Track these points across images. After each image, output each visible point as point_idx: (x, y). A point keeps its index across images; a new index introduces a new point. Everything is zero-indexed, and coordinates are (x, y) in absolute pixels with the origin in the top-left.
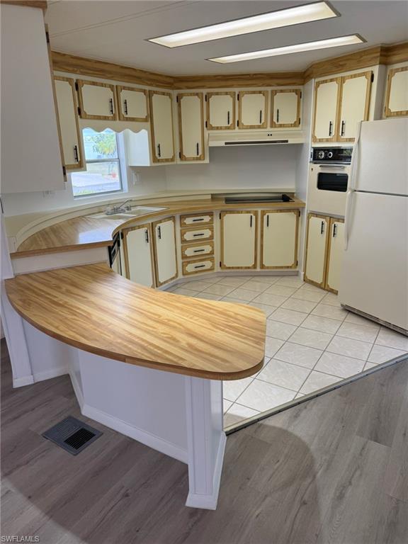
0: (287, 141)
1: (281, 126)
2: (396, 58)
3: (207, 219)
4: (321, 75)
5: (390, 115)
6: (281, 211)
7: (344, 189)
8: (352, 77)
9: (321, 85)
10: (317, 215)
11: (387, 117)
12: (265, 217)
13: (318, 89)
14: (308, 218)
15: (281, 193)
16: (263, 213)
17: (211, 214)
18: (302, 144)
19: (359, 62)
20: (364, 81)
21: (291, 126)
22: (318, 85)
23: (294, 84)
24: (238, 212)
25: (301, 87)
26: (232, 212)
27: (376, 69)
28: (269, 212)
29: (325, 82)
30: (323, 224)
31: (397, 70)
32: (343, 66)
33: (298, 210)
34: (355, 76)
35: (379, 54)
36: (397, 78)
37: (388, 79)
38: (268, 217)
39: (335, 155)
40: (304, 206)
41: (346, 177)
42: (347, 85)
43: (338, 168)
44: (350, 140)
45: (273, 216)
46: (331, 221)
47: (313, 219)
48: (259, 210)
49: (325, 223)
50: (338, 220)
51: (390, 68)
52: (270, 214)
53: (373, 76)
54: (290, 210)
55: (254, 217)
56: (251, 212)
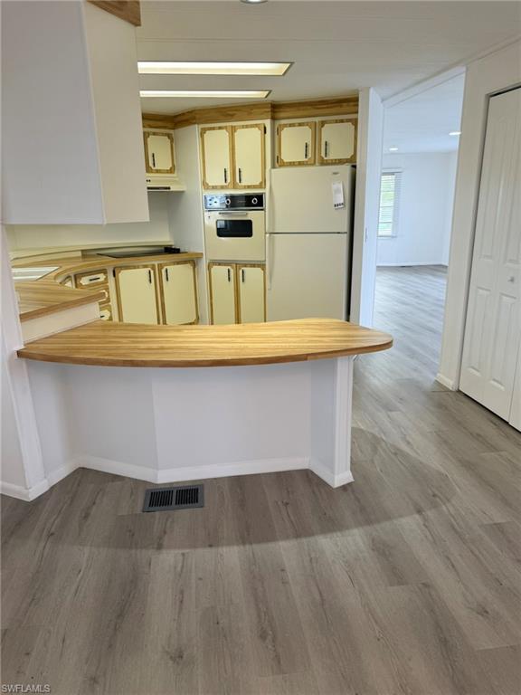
0: (169, 188)
1: (158, 171)
2: (282, 115)
3: (102, 277)
4: (206, 122)
5: (283, 165)
6: (178, 263)
7: (250, 234)
8: (243, 127)
9: (207, 132)
10: (220, 264)
11: (280, 166)
12: (163, 271)
13: (205, 135)
14: (209, 268)
15: (161, 246)
16: (161, 267)
17: (104, 271)
18: (183, 192)
19: (250, 114)
20: (257, 133)
21: (167, 172)
22: (203, 132)
23: (165, 127)
24: (135, 267)
25: (171, 132)
26: (127, 267)
27: (268, 123)
28: (166, 265)
29: (213, 129)
30: (229, 271)
31: (285, 126)
32: (232, 115)
33: (193, 261)
34: (247, 127)
35: (270, 110)
36: (286, 133)
37: (276, 133)
38: (167, 271)
39: (233, 202)
40: (199, 256)
41: (250, 222)
42: (239, 134)
43: (239, 215)
44: (249, 187)
45: (171, 269)
46: (237, 268)
47: (215, 269)
48: (156, 263)
49: (232, 271)
50: (245, 266)
51: (278, 123)
52: (168, 267)
53: (265, 128)
54: (185, 262)
55: (152, 272)
56: (145, 266)
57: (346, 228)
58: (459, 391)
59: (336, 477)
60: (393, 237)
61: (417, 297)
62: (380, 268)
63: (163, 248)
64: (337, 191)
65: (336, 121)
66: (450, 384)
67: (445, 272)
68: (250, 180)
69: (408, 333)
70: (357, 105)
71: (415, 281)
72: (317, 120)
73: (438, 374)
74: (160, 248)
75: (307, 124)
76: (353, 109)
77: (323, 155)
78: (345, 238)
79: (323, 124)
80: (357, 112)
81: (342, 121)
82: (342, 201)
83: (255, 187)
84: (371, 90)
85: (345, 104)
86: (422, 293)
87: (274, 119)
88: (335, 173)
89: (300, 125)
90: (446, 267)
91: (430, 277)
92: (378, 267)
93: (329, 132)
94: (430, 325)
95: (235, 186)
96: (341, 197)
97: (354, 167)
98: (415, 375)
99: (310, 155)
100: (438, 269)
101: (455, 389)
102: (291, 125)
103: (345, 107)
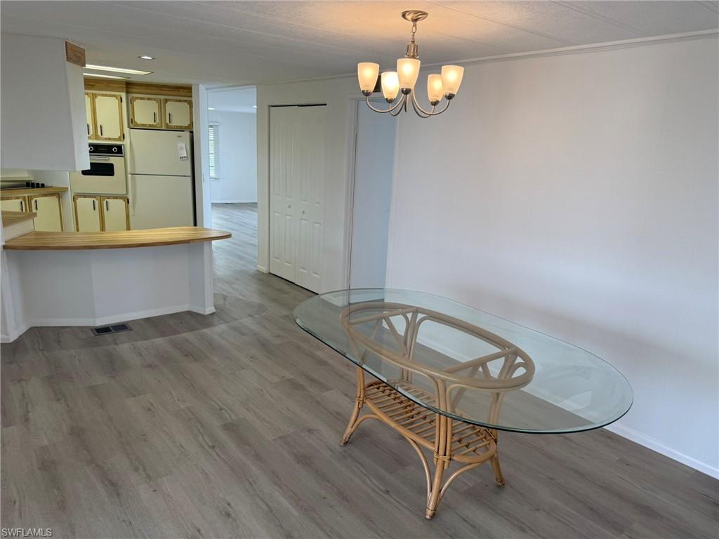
2: (134, 90)
6: (45, 195)
7: (112, 174)
8: (103, 95)
10: (85, 197)
12: (33, 202)
14: (74, 199)
15: (24, 181)
16: (30, 198)
20: (115, 101)
27: (123, 95)
28: (35, 197)
30: (94, 202)
31: (137, 98)
32: (93, 86)
33: (59, 194)
34: (106, 95)
35: (125, 86)
36: (137, 103)
37: (130, 102)
38: (36, 201)
39: (96, 149)
40: (65, 190)
41: (112, 165)
42: (99, 100)
43: (102, 159)
44: (109, 139)
45: (40, 200)
46: (101, 200)
47: (80, 201)
48: (26, 195)
49: (97, 202)
50: (109, 198)
51: (131, 96)
52: (37, 199)
53: (121, 98)
54: (52, 195)
55: (23, 202)
56: (17, 198)
57: (189, 173)
58: (270, 273)
59: (207, 309)
60: (216, 179)
61: (241, 225)
62: (214, 205)
63: (25, 183)
64: (182, 148)
65: (176, 101)
66: (264, 269)
67: (256, 207)
68: (110, 134)
69: (237, 247)
70: (191, 92)
71: (237, 214)
72: (162, 97)
73: (258, 266)
74: (22, 183)
75: (154, 99)
76: (189, 94)
77: (168, 122)
78: (189, 180)
79: (166, 101)
80: (191, 97)
81: (180, 101)
82: (185, 155)
83: (114, 139)
84: (200, 86)
85: (182, 90)
86: (244, 223)
87: (127, 92)
88: (179, 137)
89: (149, 99)
90: (256, 203)
91: (249, 212)
92: (212, 203)
93: (171, 107)
94: (251, 242)
95: (97, 137)
96: (185, 153)
97: (192, 132)
98: (244, 268)
99: (158, 121)
100: (253, 206)
101: (267, 272)
102: (141, 99)
103: (182, 92)
